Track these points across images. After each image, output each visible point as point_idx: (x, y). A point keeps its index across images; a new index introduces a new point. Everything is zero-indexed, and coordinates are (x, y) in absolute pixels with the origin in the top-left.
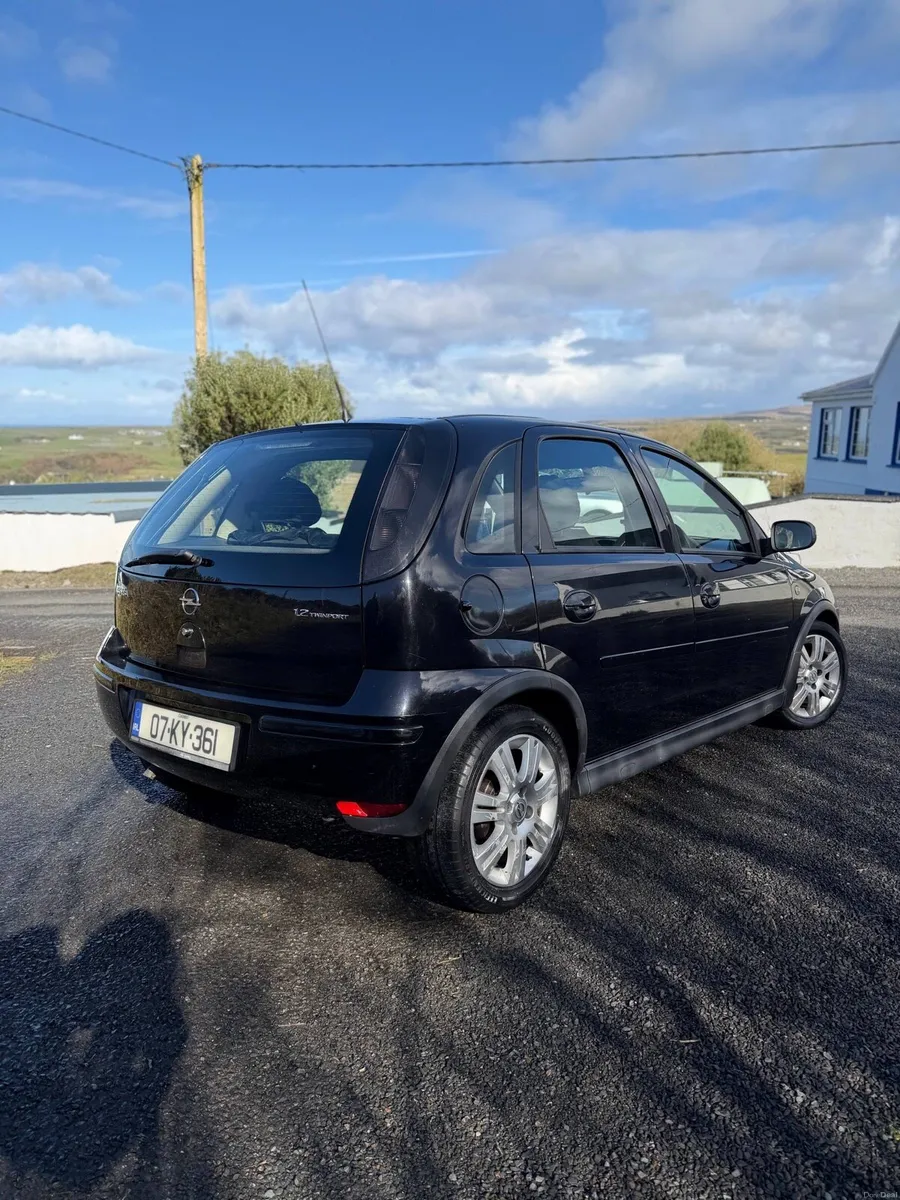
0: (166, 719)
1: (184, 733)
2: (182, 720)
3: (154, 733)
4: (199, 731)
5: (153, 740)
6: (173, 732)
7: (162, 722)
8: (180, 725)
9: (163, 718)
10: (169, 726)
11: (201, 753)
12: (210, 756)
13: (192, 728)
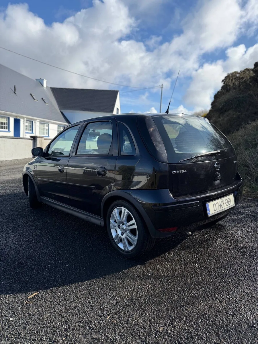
0: (218, 203)
1: (224, 203)
2: (222, 200)
3: (215, 209)
4: (226, 200)
5: (216, 211)
6: (221, 205)
7: (217, 205)
8: (222, 202)
9: (216, 203)
10: (219, 204)
11: (229, 206)
12: (230, 205)
13: (225, 200)
